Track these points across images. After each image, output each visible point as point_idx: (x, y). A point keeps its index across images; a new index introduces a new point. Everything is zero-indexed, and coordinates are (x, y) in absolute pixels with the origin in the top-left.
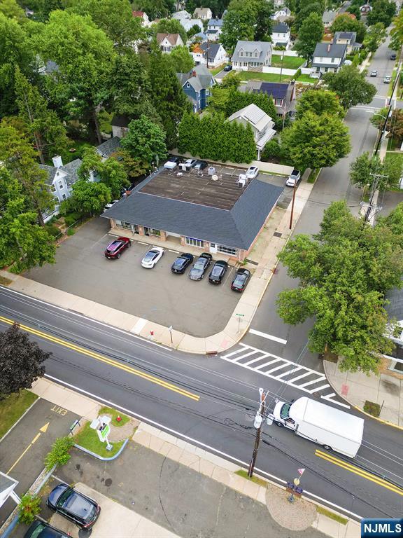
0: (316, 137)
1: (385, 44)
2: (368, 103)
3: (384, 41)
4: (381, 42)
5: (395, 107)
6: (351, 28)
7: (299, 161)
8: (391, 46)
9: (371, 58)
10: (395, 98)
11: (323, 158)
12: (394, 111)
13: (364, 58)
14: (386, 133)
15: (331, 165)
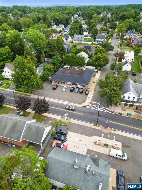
0: (101, 59)
1: (115, 35)
2: (112, 51)
3: (115, 34)
4: (114, 34)
5: (119, 51)
6: (105, 30)
7: (97, 65)
8: (117, 35)
9: (112, 38)
10: (119, 49)
11: (103, 64)
12: (119, 52)
13: (110, 38)
14: (118, 58)
15: (105, 66)
